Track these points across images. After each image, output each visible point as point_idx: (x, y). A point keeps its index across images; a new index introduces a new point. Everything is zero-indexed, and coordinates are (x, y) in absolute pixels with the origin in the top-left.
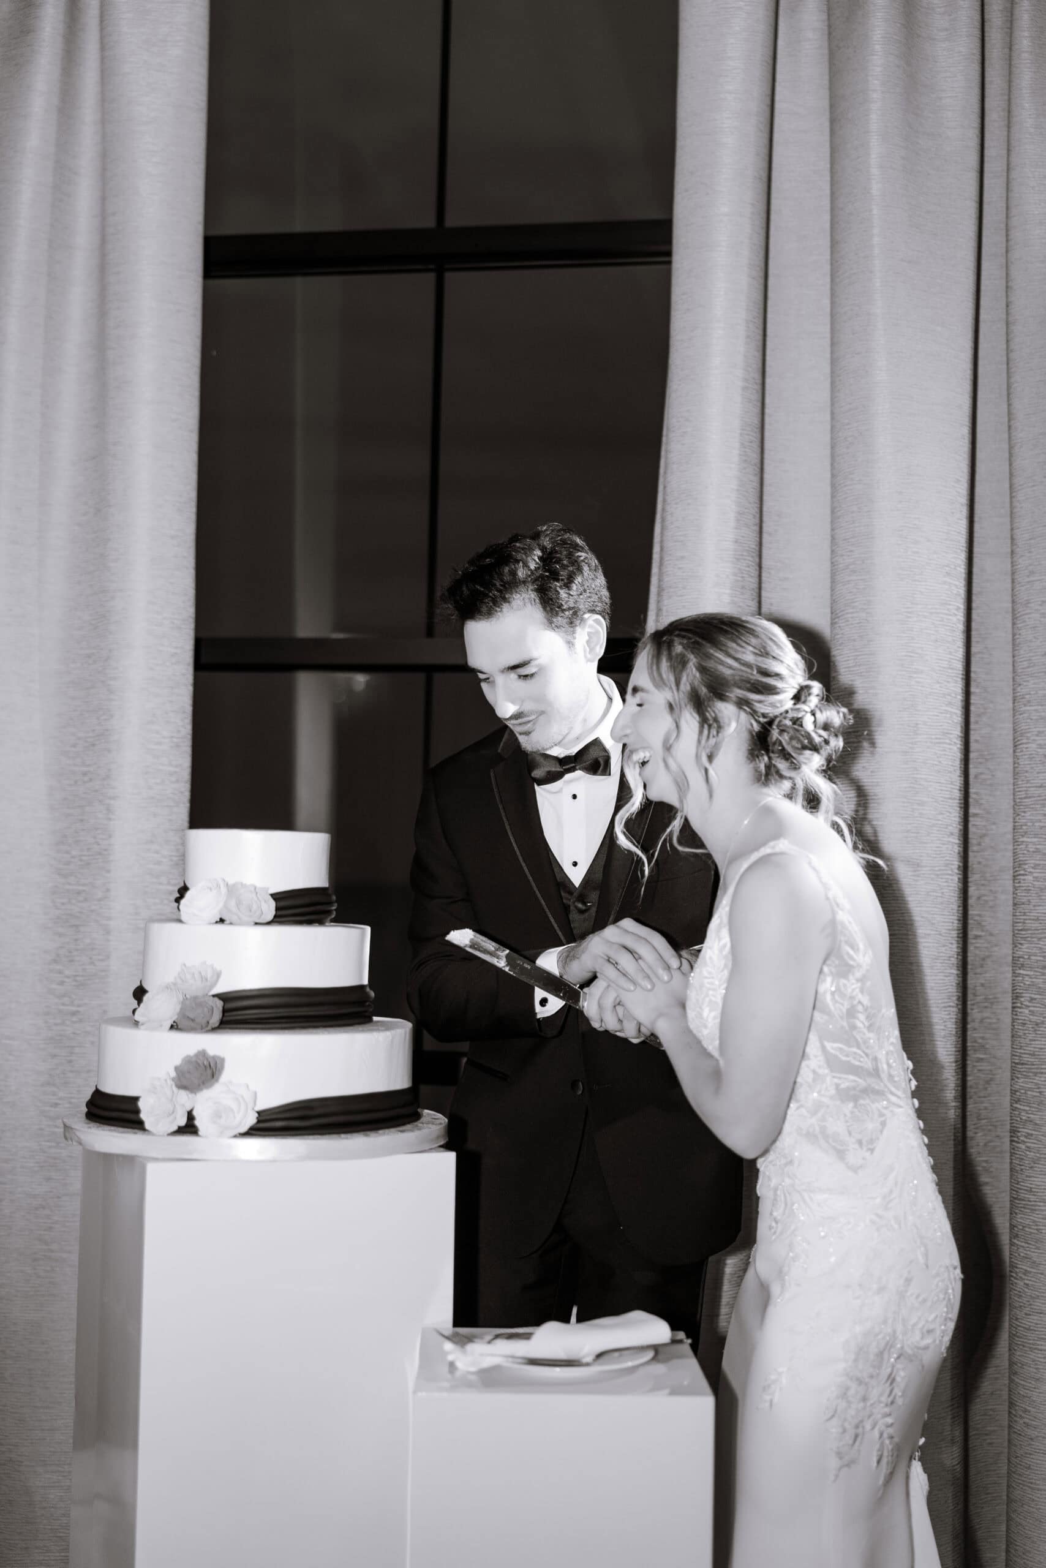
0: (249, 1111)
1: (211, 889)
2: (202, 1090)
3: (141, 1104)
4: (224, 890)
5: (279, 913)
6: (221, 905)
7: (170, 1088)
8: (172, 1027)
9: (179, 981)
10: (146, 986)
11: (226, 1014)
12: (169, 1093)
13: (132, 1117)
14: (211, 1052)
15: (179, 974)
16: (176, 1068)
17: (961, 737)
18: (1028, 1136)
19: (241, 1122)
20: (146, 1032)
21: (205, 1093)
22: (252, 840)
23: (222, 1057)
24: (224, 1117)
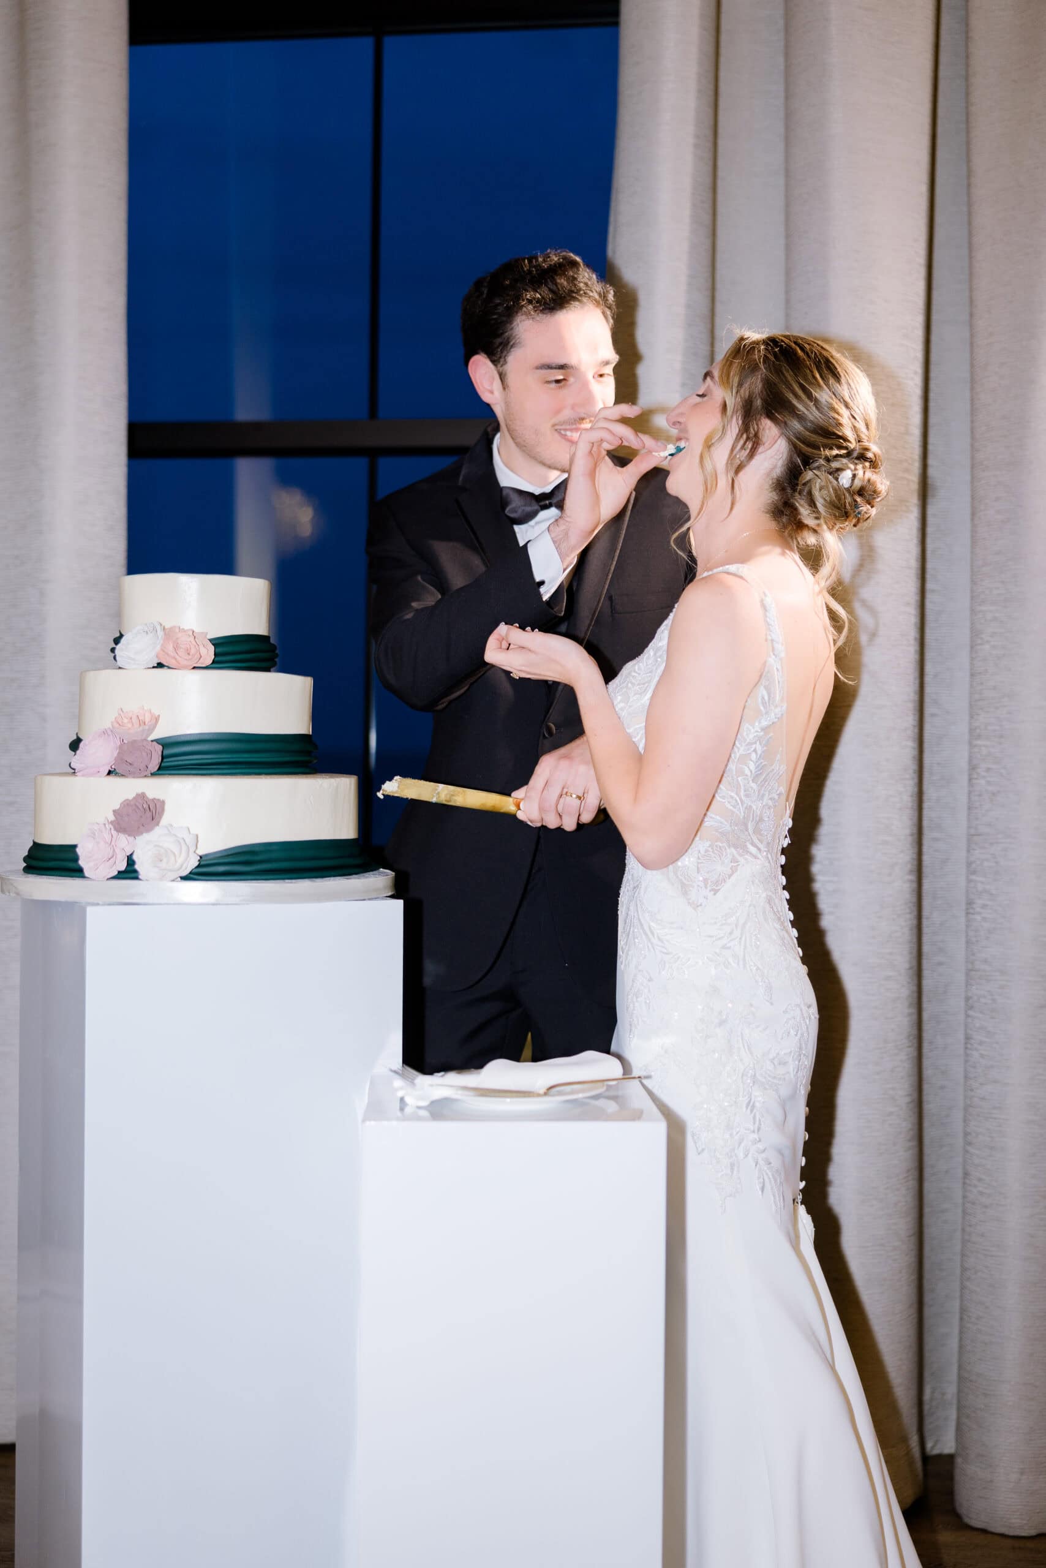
0: (190, 853)
1: (147, 633)
2: (142, 833)
3: (79, 850)
4: (160, 633)
5: (218, 658)
6: (158, 648)
7: (108, 831)
8: (109, 773)
9: (116, 725)
10: (82, 736)
11: (164, 760)
12: (107, 837)
13: (71, 865)
14: (150, 795)
15: (116, 718)
16: (114, 812)
18: (984, 906)
19: (182, 866)
20: (83, 778)
21: (146, 837)
22: (189, 584)
23: (161, 798)
24: (165, 860)
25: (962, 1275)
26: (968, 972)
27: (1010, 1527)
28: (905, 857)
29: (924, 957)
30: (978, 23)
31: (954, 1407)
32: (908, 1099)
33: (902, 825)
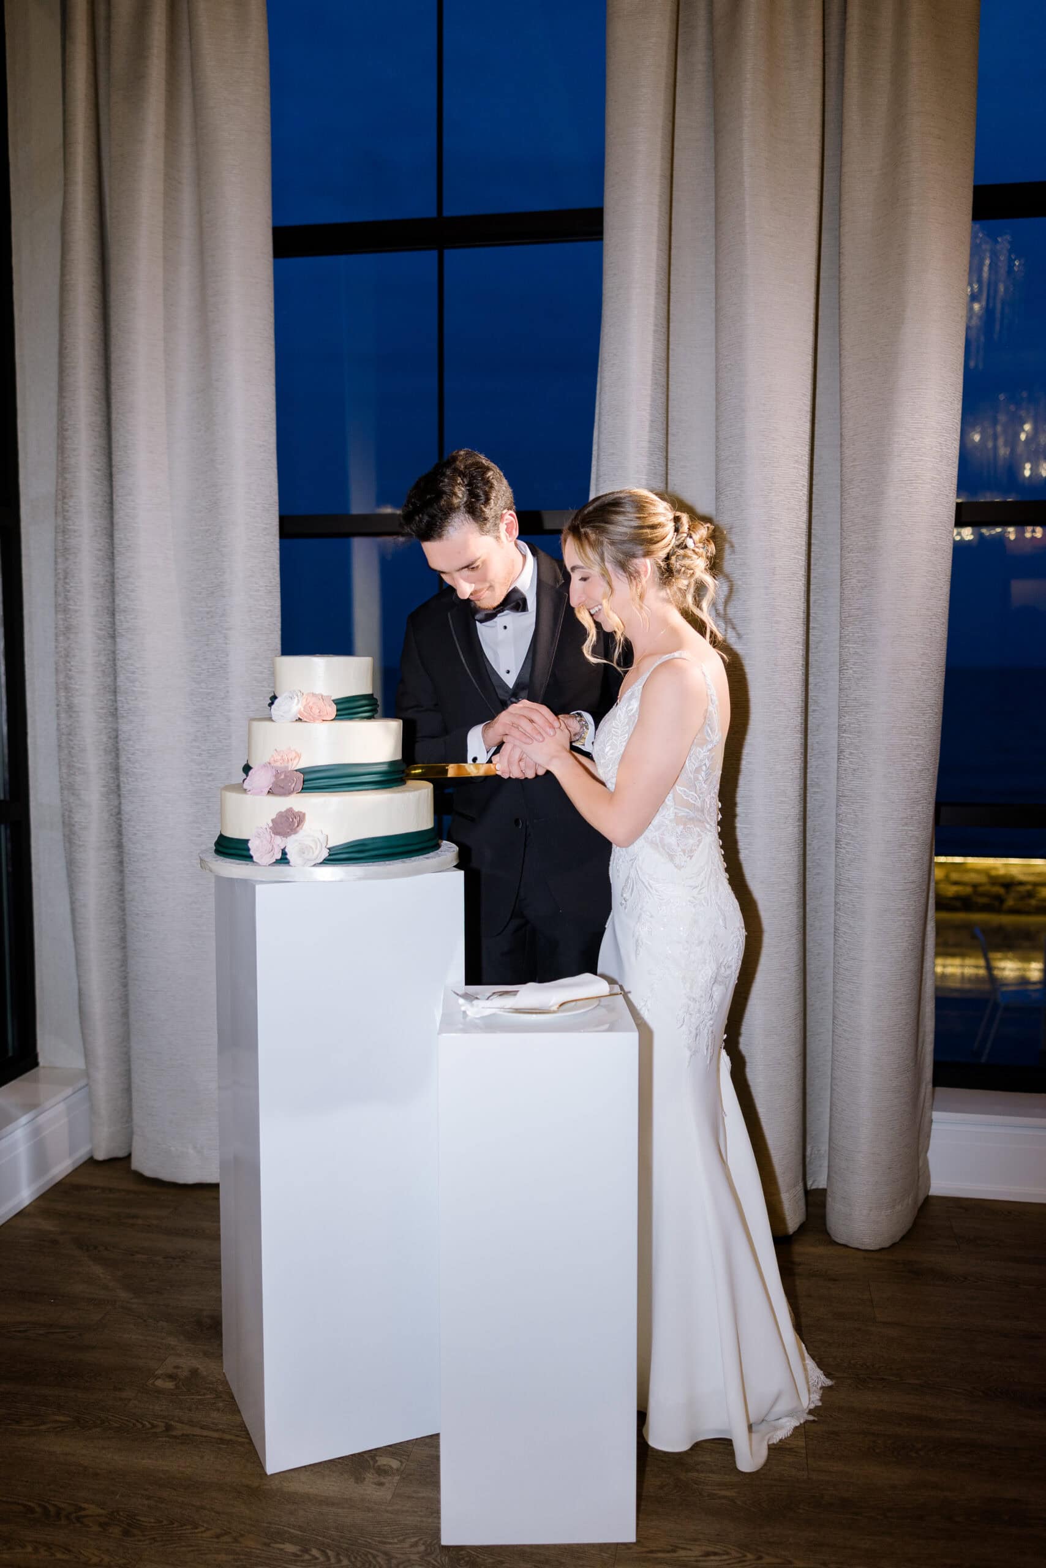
0: (322, 848)
1: (292, 698)
2: (290, 835)
3: (250, 845)
4: (301, 698)
5: (339, 713)
6: (299, 708)
7: (268, 835)
8: (269, 792)
9: (273, 762)
10: (251, 765)
11: (305, 783)
12: (268, 837)
13: (245, 853)
14: (297, 808)
15: (272, 757)
16: (272, 820)
17: (805, 575)
18: (847, 844)
19: (318, 856)
20: (251, 796)
21: (293, 838)
22: (319, 663)
23: (303, 811)
24: (306, 853)
25: (831, 1082)
26: (837, 886)
27: (862, 1244)
28: (795, 811)
29: (807, 870)
30: (847, 244)
31: (827, 1158)
32: (797, 968)
33: (793, 790)
